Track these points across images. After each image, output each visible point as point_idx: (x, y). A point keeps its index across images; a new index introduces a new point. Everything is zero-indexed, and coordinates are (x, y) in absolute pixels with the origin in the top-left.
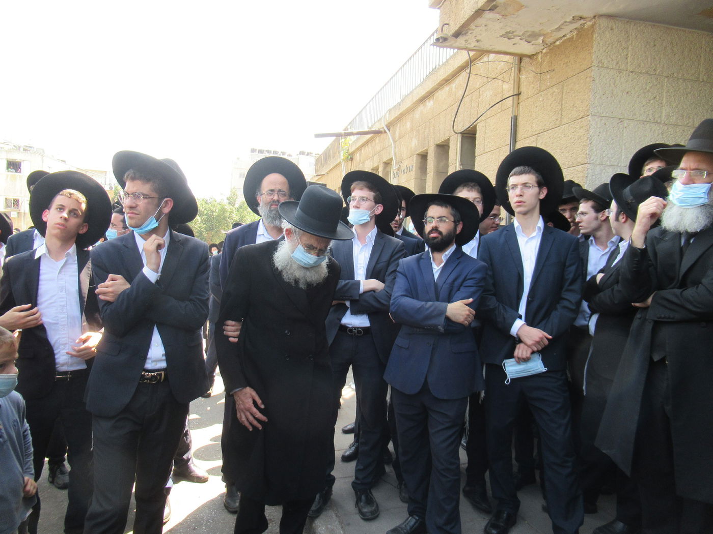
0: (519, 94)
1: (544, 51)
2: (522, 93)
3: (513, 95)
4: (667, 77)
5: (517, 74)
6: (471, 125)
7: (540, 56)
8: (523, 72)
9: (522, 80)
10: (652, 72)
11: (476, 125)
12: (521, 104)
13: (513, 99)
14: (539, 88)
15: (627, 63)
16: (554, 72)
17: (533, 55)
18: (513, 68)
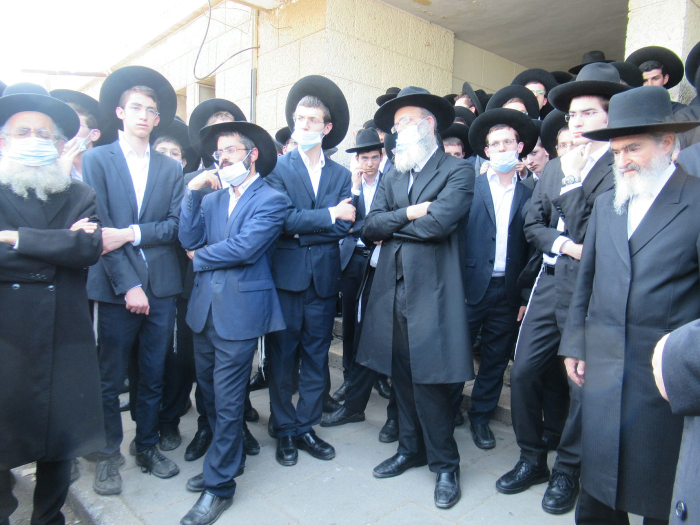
0: (258, 48)
1: (281, 7)
2: (261, 47)
3: (252, 48)
4: (384, 49)
5: (256, 27)
6: (209, 75)
7: (277, 11)
8: (261, 25)
9: (260, 34)
10: (374, 43)
11: (215, 75)
12: (260, 58)
13: (253, 52)
14: (277, 44)
15: (354, 30)
16: (291, 29)
17: (271, 10)
18: (251, 21)
